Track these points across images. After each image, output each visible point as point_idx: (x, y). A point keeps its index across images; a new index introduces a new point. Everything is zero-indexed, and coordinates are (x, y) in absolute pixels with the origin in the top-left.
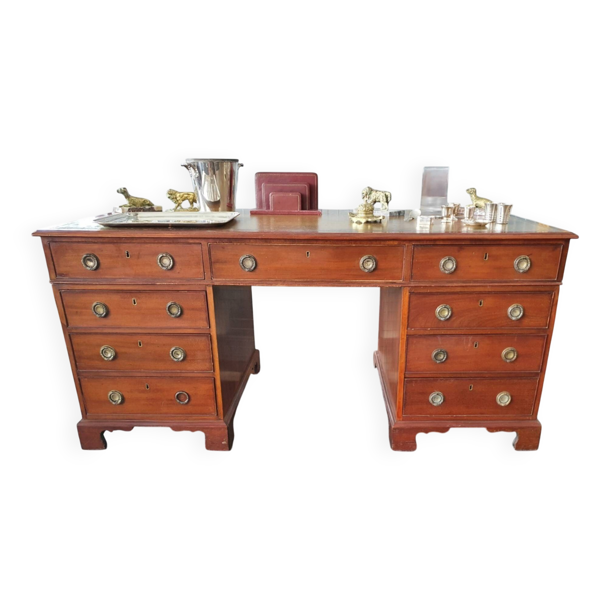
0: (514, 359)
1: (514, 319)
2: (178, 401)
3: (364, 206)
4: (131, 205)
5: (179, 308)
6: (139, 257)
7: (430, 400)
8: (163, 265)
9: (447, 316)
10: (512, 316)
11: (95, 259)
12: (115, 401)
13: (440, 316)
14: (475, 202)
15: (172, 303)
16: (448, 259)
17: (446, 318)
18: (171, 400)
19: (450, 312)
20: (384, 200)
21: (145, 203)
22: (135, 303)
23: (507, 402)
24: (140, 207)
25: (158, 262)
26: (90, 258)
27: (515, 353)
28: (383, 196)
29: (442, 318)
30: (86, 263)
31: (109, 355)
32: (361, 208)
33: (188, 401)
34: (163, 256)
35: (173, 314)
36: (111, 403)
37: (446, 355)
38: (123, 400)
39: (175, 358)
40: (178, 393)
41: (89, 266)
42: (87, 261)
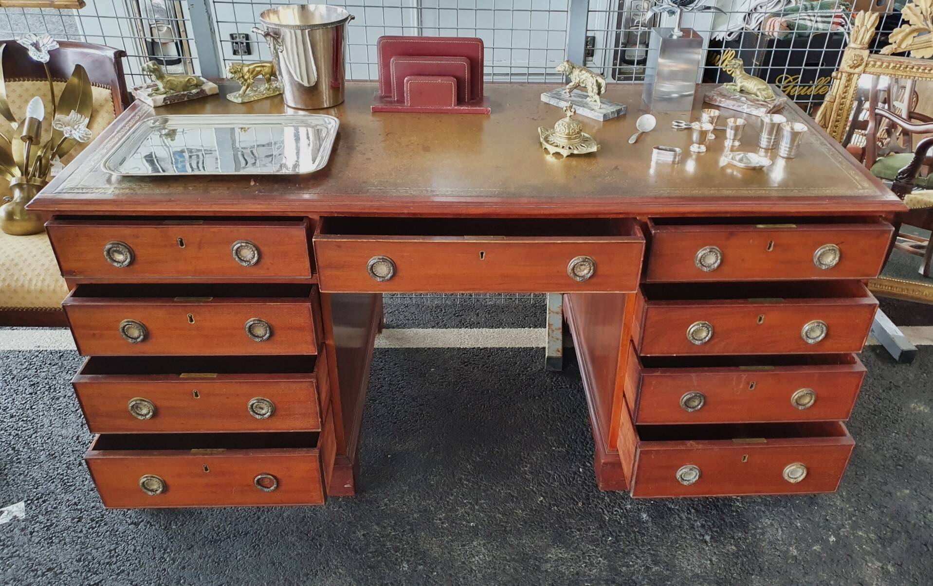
0: (810, 404)
1: (810, 341)
2: (260, 487)
3: (566, 127)
4: (167, 90)
5: (268, 329)
6: (200, 246)
7: (678, 477)
8: (242, 258)
9: (705, 338)
10: (808, 337)
11: (127, 250)
12: (152, 491)
13: (694, 339)
14: (741, 83)
15: (254, 320)
16: (708, 250)
17: (704, 341)
18: (248, 485)
19: (710, 332)
20: (594, 91)
21: (190, 83)
22: (192, 320)
23: (800, 476)
24: (182, 93)
25: (232, 255)
26: (118, 249)
27: (813, 396)
28: (593, 84)
29: (697, 342)
30: (112, 257)
31: (144, 411)
32: (561, 130)
33: (277, 488)
34: (242, 246)
35: (258, 337)
36: (146, 493)
37: (703, 401)
38: (166, 488)
39: (257, 414)
40: (260, 477)
41: (117, 260)
42: (113, 255)
